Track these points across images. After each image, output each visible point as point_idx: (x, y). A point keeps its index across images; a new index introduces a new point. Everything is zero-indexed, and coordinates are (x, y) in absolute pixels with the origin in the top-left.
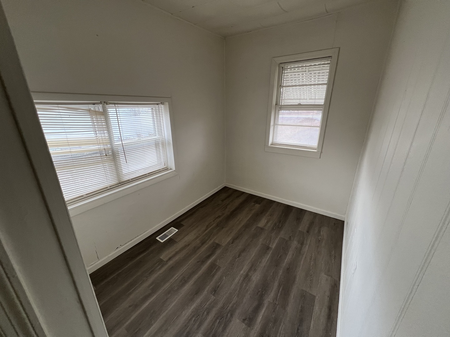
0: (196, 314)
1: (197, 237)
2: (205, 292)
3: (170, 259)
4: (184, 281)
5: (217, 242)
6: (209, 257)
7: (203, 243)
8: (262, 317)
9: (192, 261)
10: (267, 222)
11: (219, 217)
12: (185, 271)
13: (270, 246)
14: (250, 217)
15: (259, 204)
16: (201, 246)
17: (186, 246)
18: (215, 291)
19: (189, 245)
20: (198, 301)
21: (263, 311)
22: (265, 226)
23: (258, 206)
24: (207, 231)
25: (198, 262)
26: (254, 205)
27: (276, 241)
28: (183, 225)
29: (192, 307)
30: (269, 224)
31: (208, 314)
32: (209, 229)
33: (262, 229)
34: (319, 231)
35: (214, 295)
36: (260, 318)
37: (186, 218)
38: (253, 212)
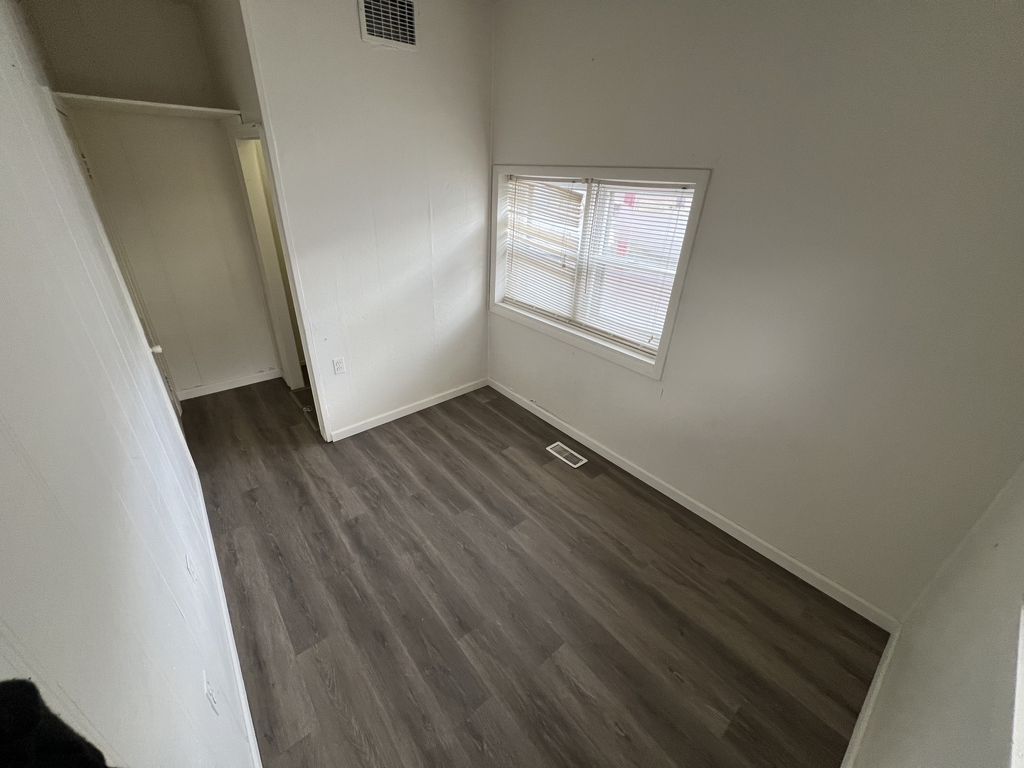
0: (401, 475)
1: (547, 494)
2: (424, 488)
5: (525, 523)
7: (528, 500)
8: (343, 542)
18: (419, 498)
21: (348, 547)
35: (413, 496)
36: (345, 539)
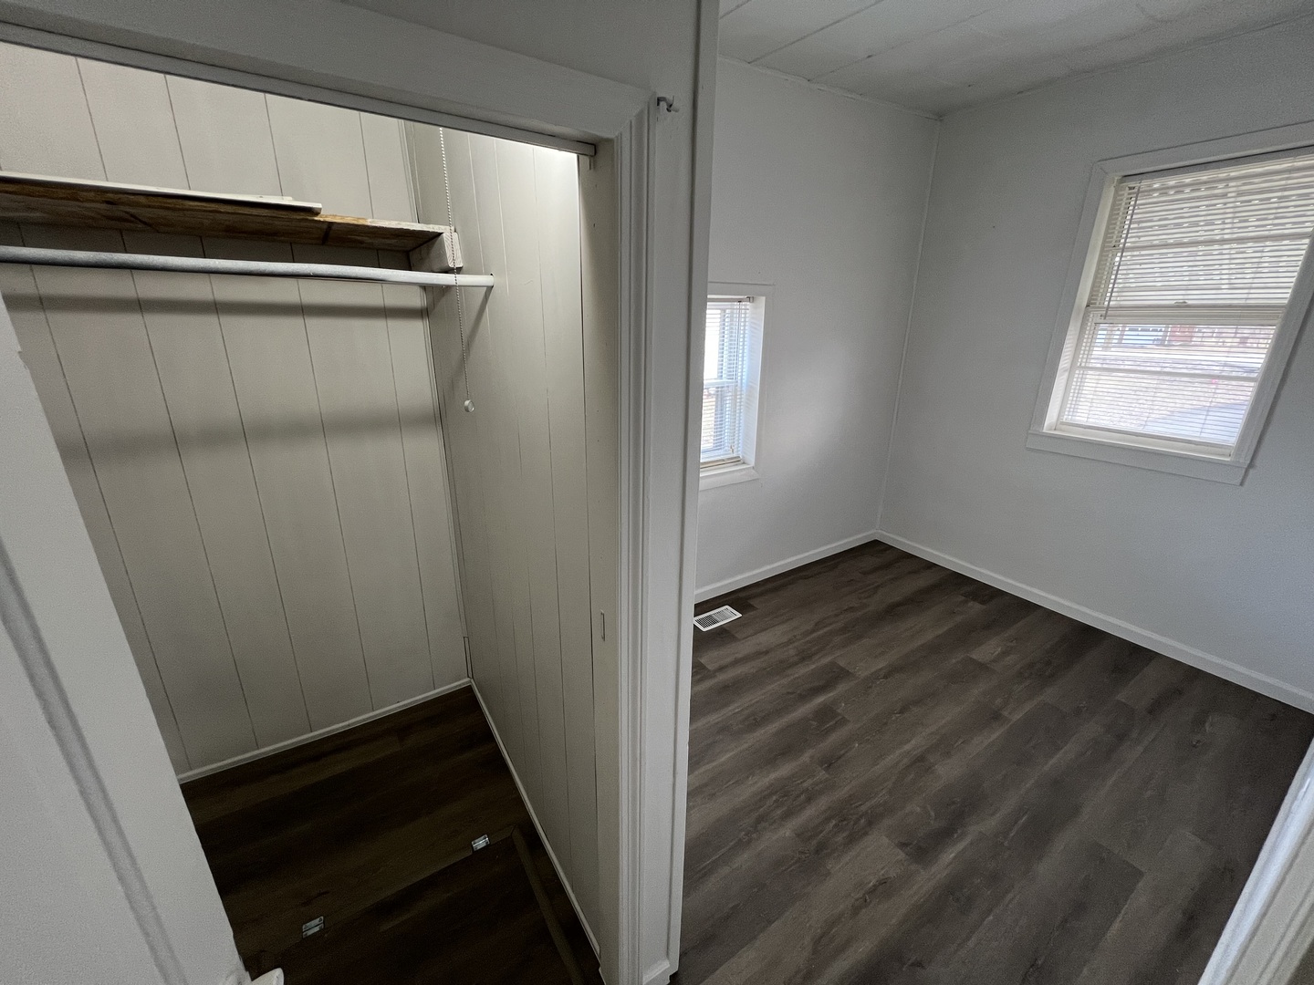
0: (781, 790)
1: (790, 642)
2: (806, 757)
3: (721, 669)
4: (754, 722)
5: (842, 663)
6: (817, 691)
7: (804, 657)
9: (775, 686)
10: (1005, 653)
11: (851, 609)
12: (757, 702)
13: (1005, 713)
14: (946, 628)
15: (983, 602)
16: (796, 664)
17: (758, 654)
18: (829, 762)
19: (767, 652)
20: (784, 770)
22: (994, 661)
23: (975, 608)
24: (815, 635)
25: (788, 693)
26: (966, 602)
27: (1028, 707)
28: (751, 607)
29: (773, 776)
30: (1010, 659)
31: (809, 800)
32: (821, 632)
33: (983, 667)
34: (1199, 722)
35: (827, 769)
37: (762, 594)
38: (959, 619)
